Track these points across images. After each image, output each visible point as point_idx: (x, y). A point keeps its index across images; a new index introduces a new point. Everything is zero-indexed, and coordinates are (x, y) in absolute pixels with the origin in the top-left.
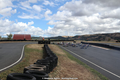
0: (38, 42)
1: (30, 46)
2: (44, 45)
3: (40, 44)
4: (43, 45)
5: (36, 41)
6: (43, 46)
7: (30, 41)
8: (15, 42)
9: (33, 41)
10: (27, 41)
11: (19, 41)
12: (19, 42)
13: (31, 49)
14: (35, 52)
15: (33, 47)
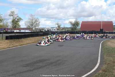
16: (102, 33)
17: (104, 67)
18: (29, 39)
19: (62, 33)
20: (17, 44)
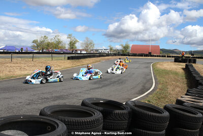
0: (173, 58)
1: (162, 65)
2: (186, 65)
3: (177, 63)
4: (183, 65)
5: (170, 57)
6: (185, 67)
7: (160, 56)
8: (135, 57)
9: (165, 56)
10: (155, 56)
11: (141, 55)
12: (141, 57)
13: (165, 70)
14: (171, 76)
15: (166, 66)
16: (151, 56)
17: (160, 86)
18: (87, 59)
19: (115, 55)
20: (79, 64)
